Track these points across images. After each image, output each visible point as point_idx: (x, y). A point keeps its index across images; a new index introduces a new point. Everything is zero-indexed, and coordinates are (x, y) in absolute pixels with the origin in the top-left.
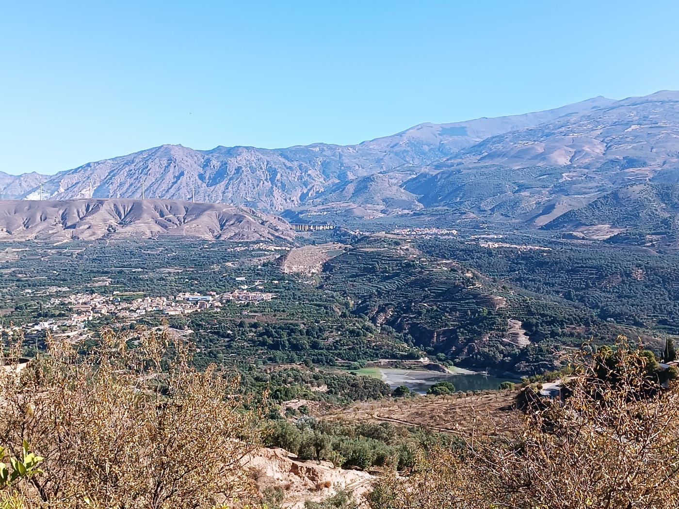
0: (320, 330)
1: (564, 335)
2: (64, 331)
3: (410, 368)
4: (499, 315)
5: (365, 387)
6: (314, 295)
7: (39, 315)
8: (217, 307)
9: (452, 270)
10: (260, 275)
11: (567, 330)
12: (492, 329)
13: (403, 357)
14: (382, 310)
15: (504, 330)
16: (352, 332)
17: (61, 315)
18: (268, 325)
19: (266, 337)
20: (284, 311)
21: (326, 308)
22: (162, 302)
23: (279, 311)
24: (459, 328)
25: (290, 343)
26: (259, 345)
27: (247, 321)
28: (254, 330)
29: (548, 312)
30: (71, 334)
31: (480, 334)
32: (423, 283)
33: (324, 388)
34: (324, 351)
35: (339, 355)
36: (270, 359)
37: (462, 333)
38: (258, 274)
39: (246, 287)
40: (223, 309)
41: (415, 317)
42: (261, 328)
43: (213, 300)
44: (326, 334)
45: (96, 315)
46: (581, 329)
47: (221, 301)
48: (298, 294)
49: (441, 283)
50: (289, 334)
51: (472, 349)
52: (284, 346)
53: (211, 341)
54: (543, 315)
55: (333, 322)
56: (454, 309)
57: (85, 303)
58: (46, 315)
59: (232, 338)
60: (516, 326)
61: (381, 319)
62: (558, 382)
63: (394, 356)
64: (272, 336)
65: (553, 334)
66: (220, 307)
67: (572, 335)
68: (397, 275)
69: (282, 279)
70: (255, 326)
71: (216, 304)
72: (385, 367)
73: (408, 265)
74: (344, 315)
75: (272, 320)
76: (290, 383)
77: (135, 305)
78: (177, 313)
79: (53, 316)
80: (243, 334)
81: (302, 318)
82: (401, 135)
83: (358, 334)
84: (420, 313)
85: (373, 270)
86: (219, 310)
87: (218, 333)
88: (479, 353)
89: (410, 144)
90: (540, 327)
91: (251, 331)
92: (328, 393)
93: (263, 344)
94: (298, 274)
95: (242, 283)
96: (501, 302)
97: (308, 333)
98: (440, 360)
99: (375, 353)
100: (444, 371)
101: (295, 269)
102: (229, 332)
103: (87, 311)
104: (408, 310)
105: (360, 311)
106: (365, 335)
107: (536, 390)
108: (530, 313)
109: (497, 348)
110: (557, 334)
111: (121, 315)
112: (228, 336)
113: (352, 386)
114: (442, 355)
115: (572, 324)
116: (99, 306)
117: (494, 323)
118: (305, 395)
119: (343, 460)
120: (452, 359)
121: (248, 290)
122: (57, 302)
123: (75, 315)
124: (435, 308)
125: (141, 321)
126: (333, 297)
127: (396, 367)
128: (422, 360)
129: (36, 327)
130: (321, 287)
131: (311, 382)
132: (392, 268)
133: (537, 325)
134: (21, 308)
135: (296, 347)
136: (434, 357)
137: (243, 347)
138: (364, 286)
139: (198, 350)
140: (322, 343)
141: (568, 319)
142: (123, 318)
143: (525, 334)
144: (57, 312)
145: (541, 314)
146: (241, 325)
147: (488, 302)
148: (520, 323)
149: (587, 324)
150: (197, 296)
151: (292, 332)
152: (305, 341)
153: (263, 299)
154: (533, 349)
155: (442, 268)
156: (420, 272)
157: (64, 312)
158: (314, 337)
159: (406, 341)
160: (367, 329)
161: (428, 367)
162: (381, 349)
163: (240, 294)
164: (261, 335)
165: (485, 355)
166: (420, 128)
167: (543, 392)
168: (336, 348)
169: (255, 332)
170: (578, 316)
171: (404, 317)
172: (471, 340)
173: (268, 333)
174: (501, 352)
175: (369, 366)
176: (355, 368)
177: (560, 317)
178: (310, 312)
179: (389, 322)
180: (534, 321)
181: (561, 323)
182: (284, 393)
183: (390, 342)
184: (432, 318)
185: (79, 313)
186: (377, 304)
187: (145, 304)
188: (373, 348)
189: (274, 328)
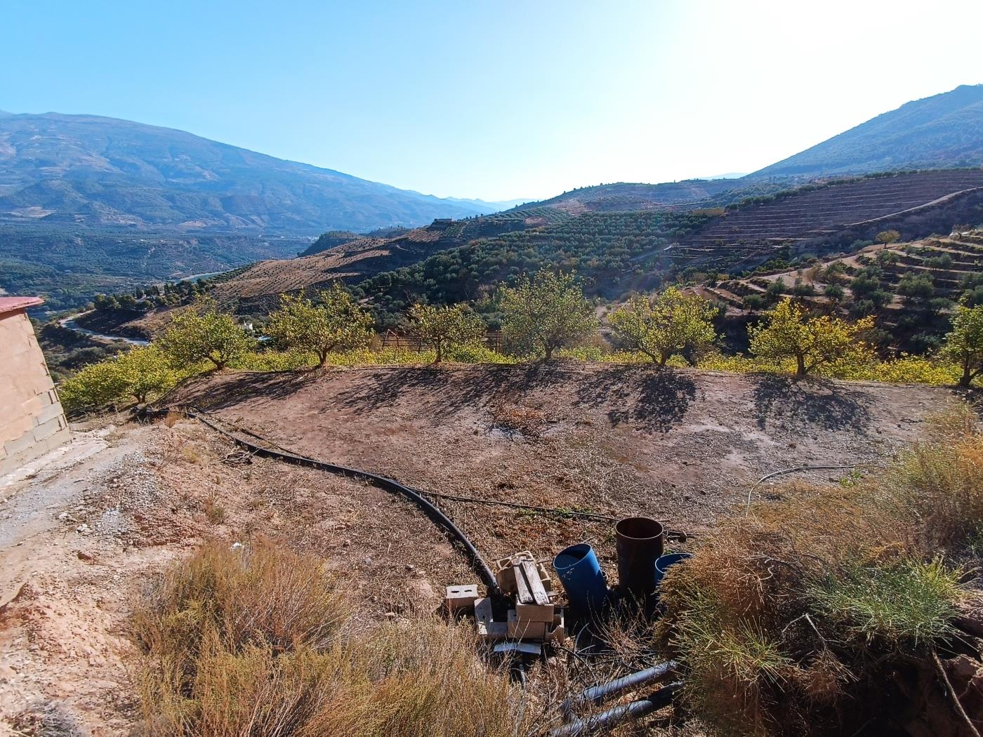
1: (36, 285)
11: (37, 282)
29: (17, 271)
46: (48, 280)
54: (12, 273)
107: (57, 325)
110: (31, 285)
115: (40, 277)
133: (9, 280)
141: (36, 274)
149: (52, 276)
170: (44, 272)
177: (28, 273)
180: (7, 278)
181: (31, 277)
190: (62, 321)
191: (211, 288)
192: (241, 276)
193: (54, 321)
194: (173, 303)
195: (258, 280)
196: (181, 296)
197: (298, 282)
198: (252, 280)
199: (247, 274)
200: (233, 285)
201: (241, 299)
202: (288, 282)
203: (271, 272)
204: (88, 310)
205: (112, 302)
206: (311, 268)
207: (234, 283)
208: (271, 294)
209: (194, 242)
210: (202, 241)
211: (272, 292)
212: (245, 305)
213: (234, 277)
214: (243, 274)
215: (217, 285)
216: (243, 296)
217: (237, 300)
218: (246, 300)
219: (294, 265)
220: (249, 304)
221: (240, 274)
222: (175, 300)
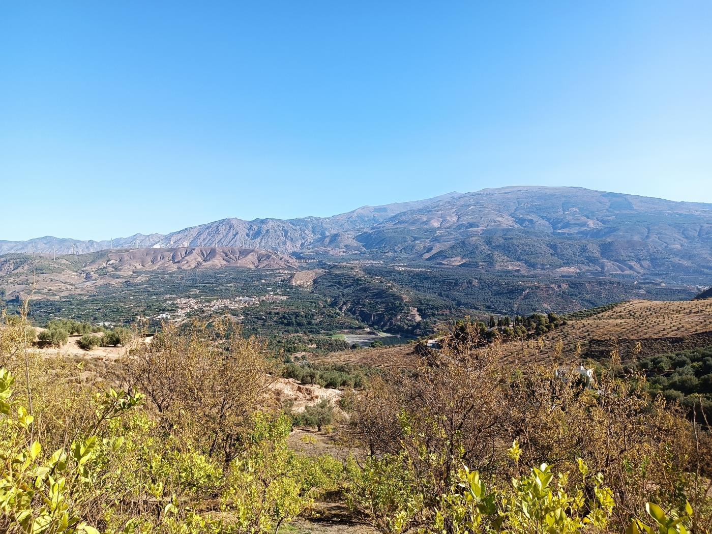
0: (312, 315)
1: (439, 315)
2: (174, 319)
3: (360, 334)
4: (405, 305)
5: (336, 345)
6: (309, 297)
7: (160, 310)
8: (257, 304)
9: (381, 282)
11: (440, 312)
12: (402, 313)
13: (356, 328)
14: (345, 303)
15: (408, 313)
16: (329, 316)
17: (172, 310)
18: (284, 313)
19: (283, 319)
20: (293, 306)
21: (315, 303)
22: (227, 302)
23: (290, 305)
24: (385, 312)
25: (296, 322)
26: (280, 324)
27: (273, 311)
29: (430, 303)
30: (178, 320)
31: (395, 315)
32: (365, 289)
33: (314, 346)
34: (315, 326)
35: (322, 328)
36: (286, 331)
37: (386, 315)
38: (279, 286)
39: (272, 293)
40: (260, 305)
41: (362, 307)
42: (281, 315)
43: (255, 300)
44: (315, 317)
45: (191, 310)
46: (447, 312)
47: (259, 301)
48: (300, 296)
49: (375, 289)
50: (296, 318)
51: (391, 323)
52: (293, 324)
53: (254, 322)
54: (428, 305)
55: (319, 311)
56: (382, 303)
57: (185, 303)
58: (164, 310)
59: (265, 321)
60: (414, 311)
61: (344, 308)
62: (436, 339)
63: (351, 328)
64: (286, 318)
65: (433, 315)
67: (443, 314)
68: (352, 285)
69: (291, 288)
70: (277, 313)
72: (346, 333)
73: (358, 280)
74: (325, 307)
75: (287, 311)
76: (297, 344)
77: (213, 303)
78: (235, 307)
79: (168, 310)
80: (271, 318)
81: (303, 309)
82: (353, 212)
83: (332, 317)
84: (364, 305)
85: (339, 283)
86: (258, 306)
87: (257, 318)
88: (395, 325)
89: (358, 217)
90: (426, 311)
91: (275, 316)
92: (317, 348)
93: (282, 323)
94: (300, 286)
95: (270, 291)
96: (406, 298)
97: (306, 317)
98: (375, 329)
99: (342, 327)
100: (377, 335)
101: (298, 283)
102: (264, 317)
103: (186, 308)
104: (358, 303)
105: (333, 304)
106: (336, 317)
107: (425, 344)
108: (421, 304)
109: (405, 322)
110: (435, 314)
111: (205, 309)
112: (263, 319)
113: (330, 344)
114: (376, 327)
115: (443, 309)
116: (193, 305)
117: (403, 309)
118: (304, 350)
119: (325, 383)
120: (381, 328)
121: (273, 295)
122: (170, 303)
123: (180, 310)
124: (372, 302)
125: (216, 312)
126: (319, 297)
127: (352, 334)
128: (366, 329)
129: (159, 317)
130: (312, 292)
131: (308, 343)
132: (349, 282)
134: (150, 306)
135: (299, 324)
136: (372, 328)
137: (271, 325)
138: (335, 291)
139: (247, 327)
140: (313, 322)
141: (441, 307)
142: (206, 311)
143: (419, 315)
144: (170, 309)
145: (426, 304)
146: (270, 313)
147: (399, 298)
148: (416, 309)
149: (450, 309)
150: (247, 298)
151: (297, 316)
152: (304, 321)
153: (281, 299)
154: (423, 322)
155: (375, 281)
156: (364, 284)
157: (174, 308)
158: (309, 319)
159: (358, 320)
160: (337, 314)
161: (369, 333)
162: (345, 324)
163: (269, 297)
164: (281, 318)
165: (399, 326)
166: (363, 208)
167: (428, 345)
168: (321, 325)
169: (278, 317)
170: (446, 305)
171: (356, 307)
172: (391, 318)
173: (284, 317)
174: (407, 324)
175: (338, 333)
176: (331, 335)
177: (436, 305)
178: (307, 306)
179: (349, 310)
180: (423, 308)
181: (437, 309)
182: (293, 349)
183: (349, 320)
184: (371, 307)
185: (182, 309)
186: (342, 301)
187: (218, 303)
188: (340, 324)
189: (287, 315)
190: (430, 341)
191: (561, 325)
192: (600, 315)
193: (425, 340)
194: (519, 336)
195: (619, 321)
196: (529, 330)
197: (676, 328)
198: (610, 321)
199: (606, 314)
200: (586, 323)
201: (592, 341)
202: (661, 327)
203: (638, 314)
206: (698, 312)
207: (588, 322)
208: (632, 340)
209: (565, 286)
210: (573, 285)
211: (633, 337)
212: (596, 348)
213: (591, 315)
214: (603, 314)
215: (570, 323)
216: (595, 338)
217: (587, 342)
218: (598, 342)
219: (672, 308)
220: (601, 349)
221: (599, 313)
222: (521, 333)
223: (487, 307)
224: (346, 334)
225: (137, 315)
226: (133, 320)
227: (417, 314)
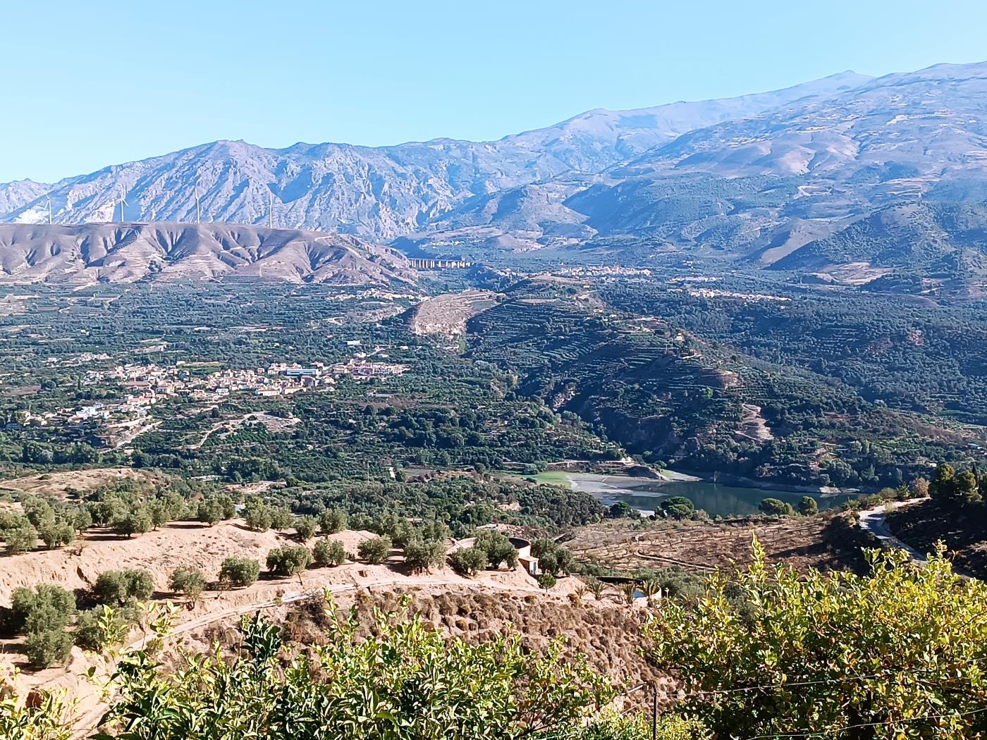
0: (479, 418)
1: (821, 426)
2: (119, 420)
3: (608, 473)
4: (729, 397)
5: (569, 504)
6: (462, 368)
7: (79, 396)
8: (329, 384)
9: (657, 332)
10: (381, 338)
11: (825, 419)
12: (719, 418)
13: (597, 457)
14: (559, 388)
15: (736, 419)
16: (524, 421)
17: (109, 396)
18: (405, 411)
19: (404, 428)
20: (424, 391)
21: (481, 386)
22: (250, 377)
23: (417, 390)
24: (673, 415)
25: (438, 436)
26: (393, 440)
27: (376, 406)
28: (385, 418)
29: (798, 394)
30: (129, 424)
31: (702, 425)
32: (614, 352)
33: (516, 506)
34: (487, 449)
35: (507, 454)
36: (412, 460)
37: (678, 423)
38: (378, 336)
39: (363, 355)
40: (338, 387)
41: (608, 400)
42: (395, 416)
43: (322, 374)
44: (487, 424)
45: (160, 396)
46: (842, 419)
47: (333, 376)
48: (440, 365)
49: (643, 351)
50: (436, 425)
51: (692, 446)
52: (430, 442)
53: (327, 433)
54: (791, 398)
55: (495, 407)
56: (662, 389)
57: (139, 379)
58: (88, 397)
59: (356, 430)
60: (753, 413)
61: (560, 401)
62: (877, 509)
63: (584, 456)
64: (411, 426)
65: (807, 425)
66: (332, 385)
67: (833, 426)
68: (576, 337)
69: (413, 343)
70: (387, 412)
71: (328, 381)
73: (593, 324)
74: (509, 398)
75: (412, 405)
76: (474, 499)
77: (212, 382)
78: (274, 393)
79: (99, 397)
80: (371, 424)
81: (452, 401)
82: (561, 126)
83: (533, 425)
84: (615, 395)
85: (542, 332)
86: (332, 389)
87: (335, 423)
88: (702, 451)
89: (575, 139)
90: (787, 415)
91: (381, 420)
92: (522, 512)
93: (400, 438)
94: (434, 337)
95: (356, 349)
96: (731, 378)
97: (463, 423)
98: (647, 460)
99: (558, 451)
100: (655, 477)
101: (429, 329)
102: (351, 421)
103: (146, 391)
104: (596, 389)
105: (529, 389)
106: (542, 426)
108: (772, 394)
109: (728, 444)
110: (812, 425)
111: (195, 395)
112: (350, 427)
113: (552, 502)
114: (648, 453)
115: (832, 410)
116: (161, 383)
117: (722, 409)
120: (663, 457)
121: (368, 360)
122: (99, 376)
123: (131, 397)
124: (637, 386)
125: (225, 405)
126: (487, 369)
127: (588, 471)
128: (623, 460)
129: (79, 414)
130: (468, 355)
131: (500, 499)
132: (568, 328)
133: (782, 412)
134: (50, 386)
135: (446, 443)
136: (640, 456)
137: (371, 443)
138: (529, 354)
139: (310, 447)
140: (482, 437)
141: (827, 404)
142: (200, 400)
143: (766, 425)
144: (105, 393)
145: (787, 397)
146: (368, 411)
147: (715, 381)
148: (759, 409)
149: (852, 411)
150: (297, 368)
151: (439, 420)
152: (459, 435)
153: (391, 374)
154: (781, 446)
155: (641, 329)
156: (612, 336)
157: (114, 393)
158: (471, 429)
159: (599, 434)
160: (545, 417)
161: (631, 472)
162: (566, 445)
163: (358, 366)
164: (394, 425)
165: (711, 453)
166: (588, 116)
167: (862, 524)
168: (503, 445)
169: (387, 422)
170: (841, 399)
171: (593, 400)
172: (691, 433)
173: (405, 422)
174: (734, 450)
175: (550, 469)
176: (531, 473)
177: (815, 400)
178: (461, 393)
179: (569, 406)
180: (779, 405)
181: (817, 410)
182: (476, 515)
183: (577, 434)
184: (632, 401)
185: (136, 394)
186: (553, 380)
187: (226, 381)
188: (554, 445)
189: (414, 416)
190: (864, 515)
193: (849, 512)
204: (912, 496)
205: (965, 485)
223: (950, 405)
224: (571, 470)
225: (20, 407)
226: (14, 421)
227: (761, 422)
